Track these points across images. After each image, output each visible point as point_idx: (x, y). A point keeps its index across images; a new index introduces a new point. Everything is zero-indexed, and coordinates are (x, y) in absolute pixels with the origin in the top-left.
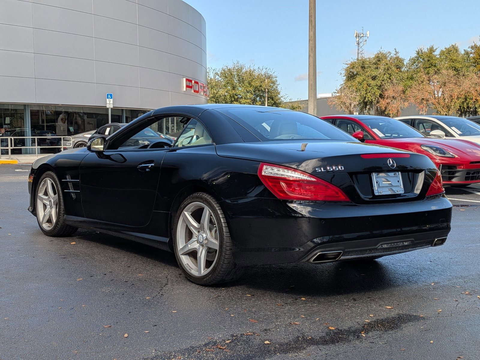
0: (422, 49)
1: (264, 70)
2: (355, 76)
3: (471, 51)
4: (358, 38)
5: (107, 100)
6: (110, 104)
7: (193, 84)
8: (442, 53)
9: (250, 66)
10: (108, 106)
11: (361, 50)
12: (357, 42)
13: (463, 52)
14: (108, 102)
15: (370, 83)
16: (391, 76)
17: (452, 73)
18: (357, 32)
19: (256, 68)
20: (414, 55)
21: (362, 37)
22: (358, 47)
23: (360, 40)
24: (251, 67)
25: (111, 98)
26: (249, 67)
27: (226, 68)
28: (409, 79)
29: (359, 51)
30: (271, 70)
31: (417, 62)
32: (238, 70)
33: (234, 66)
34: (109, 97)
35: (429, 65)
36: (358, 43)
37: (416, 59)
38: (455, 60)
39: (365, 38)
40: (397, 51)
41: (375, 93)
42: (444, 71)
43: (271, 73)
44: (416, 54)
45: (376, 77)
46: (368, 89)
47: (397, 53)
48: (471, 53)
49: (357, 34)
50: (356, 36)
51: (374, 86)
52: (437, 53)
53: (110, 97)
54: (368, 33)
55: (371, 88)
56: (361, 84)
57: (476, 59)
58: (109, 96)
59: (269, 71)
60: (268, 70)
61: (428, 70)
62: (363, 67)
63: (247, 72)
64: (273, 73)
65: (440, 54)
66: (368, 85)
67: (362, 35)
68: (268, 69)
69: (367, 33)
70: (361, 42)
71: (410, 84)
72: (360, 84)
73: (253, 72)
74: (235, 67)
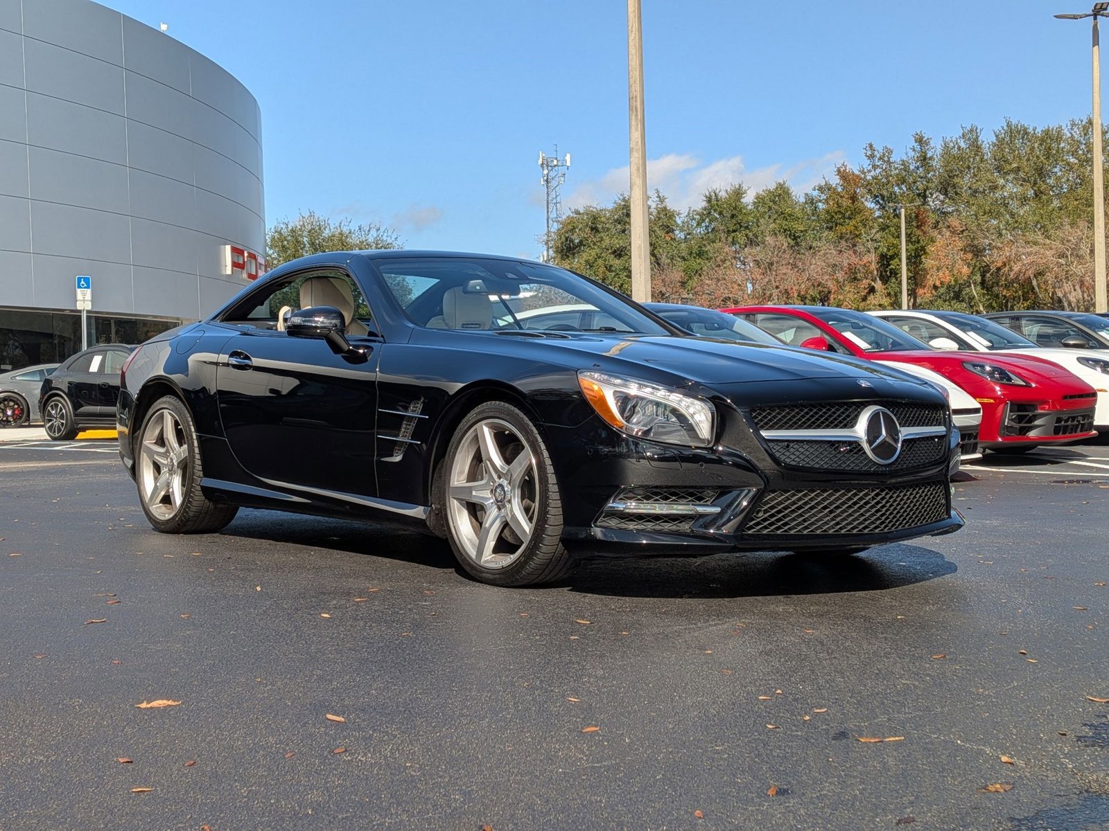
0: (717, 192)
1: (374, 233)
2: (577, 247)
3: (820, 196)
4: (545, 168)
5: (79, 291)
6: (84, 301)
7: (246, 260)
8: (760, 200)
9: (341, 223)
10: (80, 306)
11: (553, 195)
12: (545, 178)
13: (802, 200)
14: (79, 296)
15: (612, 263)
16: (656, 248)
17: (784, 242)
18: (544, 155)
19: (354, 227)
20: (700, 204)
21: (555, 166)
22: (548, 188)
23: (552, 174)
24: (342, 225)
25: (88, 287)
26: (337, 224)
27: (284, 227)
28: (695, 255)
29: (550, 198)
30: (390, 234)
31: (707, 220)
32: (313, 231)
33: (301, 224)
34: (83, 285)
35: (735, 225)
36: (547, 179)
37: (705, 213)
38: (790, 215)
39: (562, 170)
40: (660, 194)
41: (622, 284)
42: (770, 240)
43: (389, 241)
44: (705, 203)
45: (622, 251)
46: (607, 277)
47: (662, 200)
48: (820, 201)
49: (543, 159)
50: (543, 164)
51: (620, 270)
52: (749, 199)
53: (85, 285)
54: (568, 158)
55: (613, 274)
56: (591, 266)
57: (833, 214)
58: (83, 282)
59: (386, 234)
60: (382, 234)
61: (734, 237)
62: (594, 229)
63: (334, 236)
64: (393, 239)
65: (754, 203)
66: (606, 267)
67: (555, 162)
68: (382, 229)
69: (566, 158)
70: (553, 179)
71: (698, 267)
72: (588, 267)
73: (347, 237)
74: (306, 224)
